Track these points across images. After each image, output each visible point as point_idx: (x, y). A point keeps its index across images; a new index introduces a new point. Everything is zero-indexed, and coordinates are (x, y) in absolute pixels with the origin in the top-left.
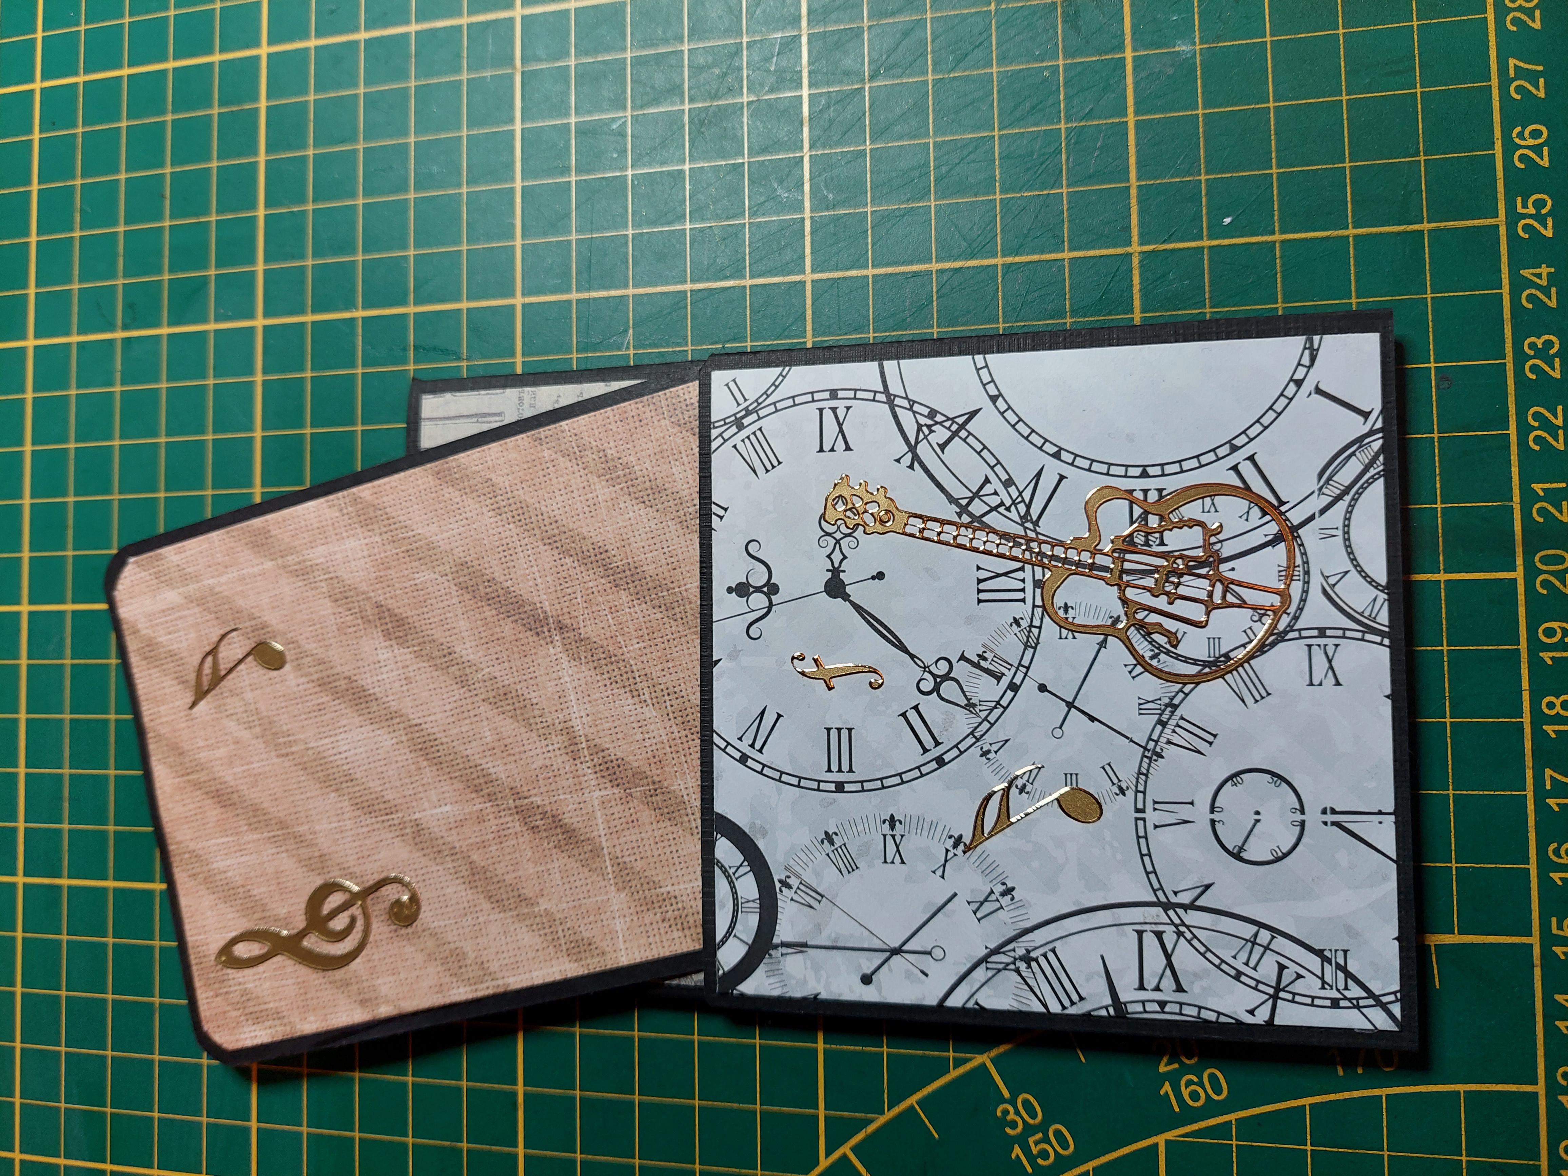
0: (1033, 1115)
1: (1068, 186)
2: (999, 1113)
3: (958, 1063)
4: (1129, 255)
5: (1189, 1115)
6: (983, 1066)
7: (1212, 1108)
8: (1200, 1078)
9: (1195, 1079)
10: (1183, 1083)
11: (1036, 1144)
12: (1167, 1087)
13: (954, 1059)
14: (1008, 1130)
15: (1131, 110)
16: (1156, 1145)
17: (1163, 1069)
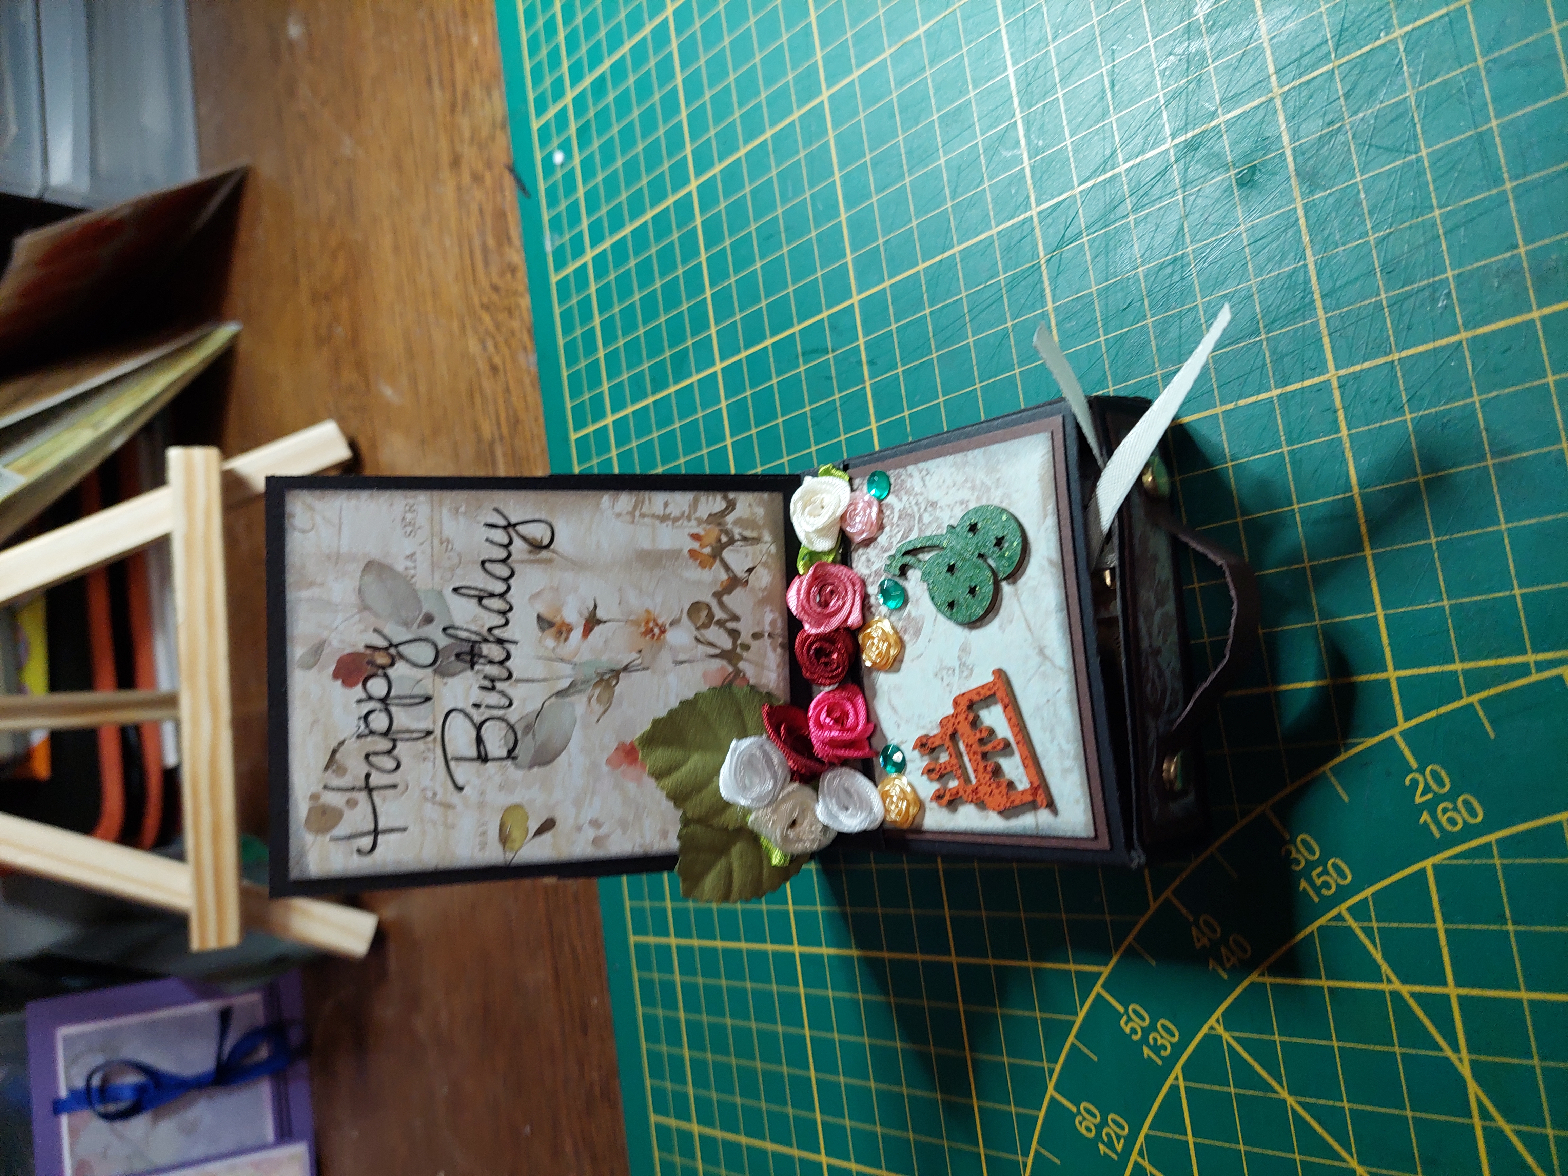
0: (1312, 852)
2: (1283, 853)
3: (1243, 814)
5: (1450, 840)
6: (1264, 814)
7: (1470, 832)
8: (1455, 804)
9: (1450, 806)
10: (1439, 812)
11: (1319, 875)
12: (1425, 817)
13: (1240, 812)
14: (1293, 867)
16: (1424, 870)
17: (1418, 799)
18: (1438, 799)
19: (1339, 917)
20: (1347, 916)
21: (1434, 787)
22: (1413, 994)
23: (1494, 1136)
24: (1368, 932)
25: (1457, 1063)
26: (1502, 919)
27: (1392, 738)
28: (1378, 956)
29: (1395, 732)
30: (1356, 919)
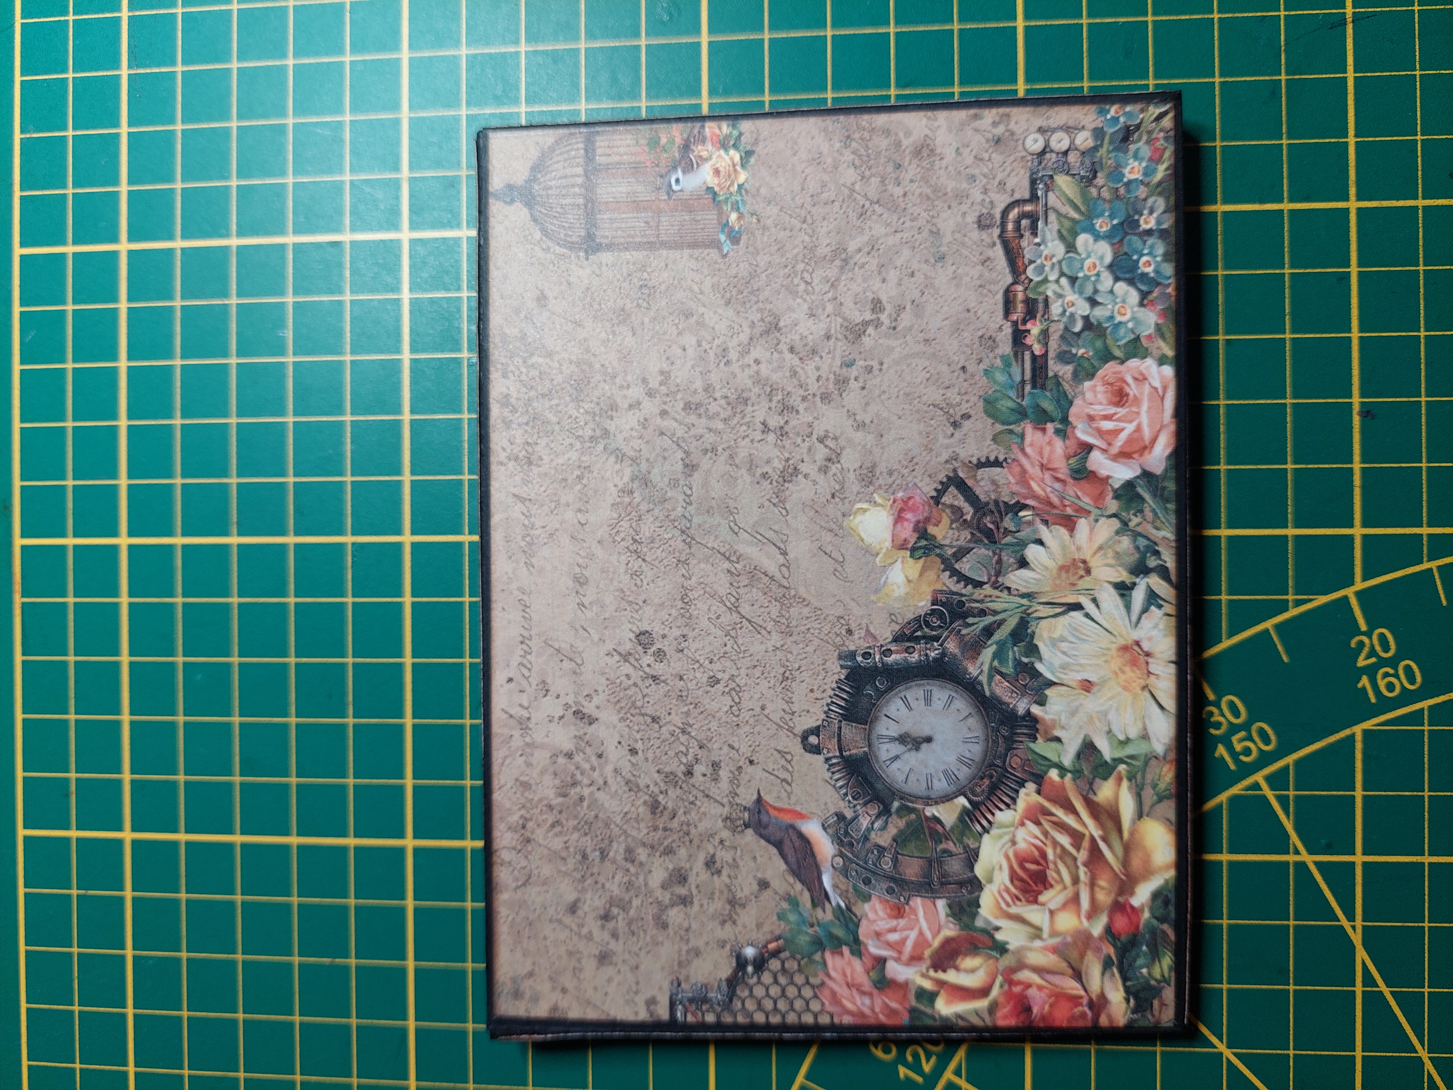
0: (1237, 715)
2: (1206, 717)
5: (1385, 705)
7: (1407, 697)
8: (1396, 669)
9: (1391, 671)
10: (1379, 676)
11: (1239, 742)
12: (1365, 681)
14: (1212, 731)
16: (1354, 735)
17: (1361, 662)
18: (1383, 662)
19: (1256, 786)
20: (1264, 784)
21: (1379, 651)
22: (1317, 864)
23: (1373, 1000)
24: (1284, 801)
25: (1349, 931)
26: (1420, 786)
27: (1346, 598)
28: (1289, 826)
29: (1349, 592)
30: (1273, 788)
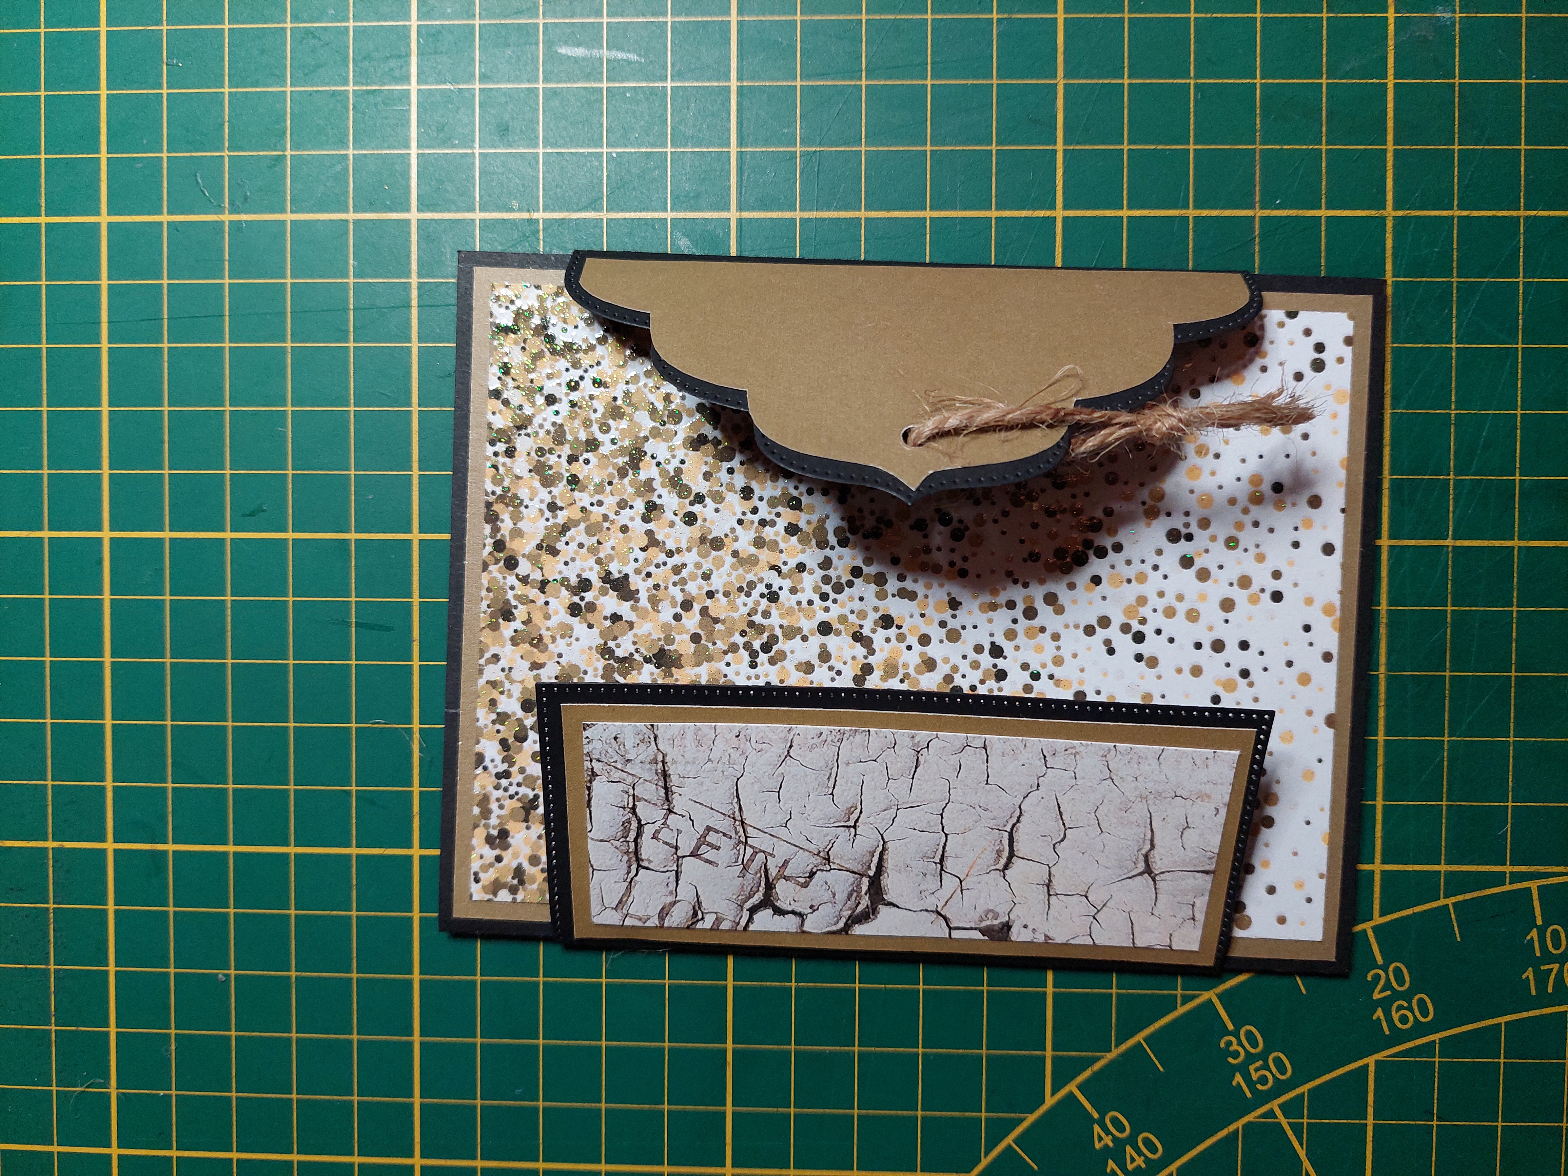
0: (1255, 1045)
1: (1328, 143)
2: (1222, 1045)
3: (1186, 1000)
4: (1383, 219)
5: (1398, 1037)
6: (1210, 1001)
7: (1420, 1030)
8: (1410, 1002)
9: (1405, 1004)
10: (1394, 1008)
11: (1256, 1070)
12: (1379, 1013)
13: (1183, 996)
14: (1230, 1060)
15: (1391, 71)
16: (1367, 1065)
17: (1376, 996)
18: (1397, 995)
19: (1271, 1114)
20: (1278, 1112)
21: (1394, 984)
24: (1297, 1129)
26: (1429, 1115)
27: (1364, 932)
28: (1302, 1153)
29: (1367, 926)
30: (1287, 1116)
